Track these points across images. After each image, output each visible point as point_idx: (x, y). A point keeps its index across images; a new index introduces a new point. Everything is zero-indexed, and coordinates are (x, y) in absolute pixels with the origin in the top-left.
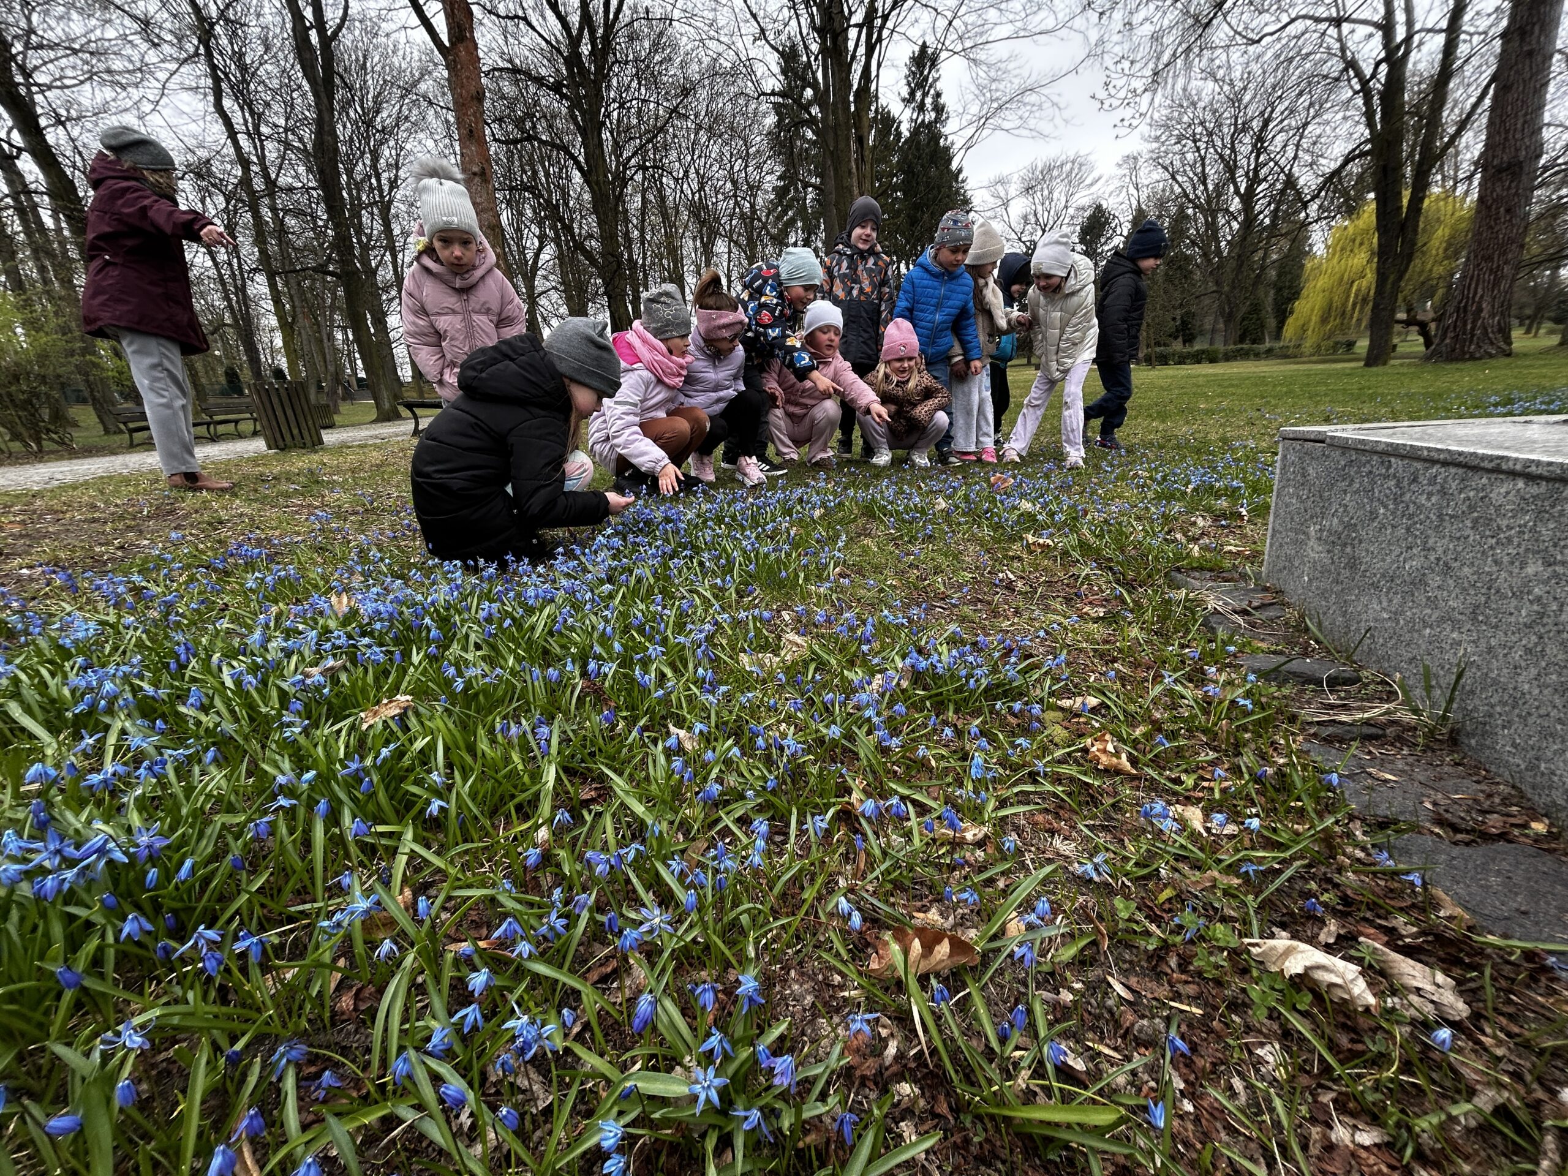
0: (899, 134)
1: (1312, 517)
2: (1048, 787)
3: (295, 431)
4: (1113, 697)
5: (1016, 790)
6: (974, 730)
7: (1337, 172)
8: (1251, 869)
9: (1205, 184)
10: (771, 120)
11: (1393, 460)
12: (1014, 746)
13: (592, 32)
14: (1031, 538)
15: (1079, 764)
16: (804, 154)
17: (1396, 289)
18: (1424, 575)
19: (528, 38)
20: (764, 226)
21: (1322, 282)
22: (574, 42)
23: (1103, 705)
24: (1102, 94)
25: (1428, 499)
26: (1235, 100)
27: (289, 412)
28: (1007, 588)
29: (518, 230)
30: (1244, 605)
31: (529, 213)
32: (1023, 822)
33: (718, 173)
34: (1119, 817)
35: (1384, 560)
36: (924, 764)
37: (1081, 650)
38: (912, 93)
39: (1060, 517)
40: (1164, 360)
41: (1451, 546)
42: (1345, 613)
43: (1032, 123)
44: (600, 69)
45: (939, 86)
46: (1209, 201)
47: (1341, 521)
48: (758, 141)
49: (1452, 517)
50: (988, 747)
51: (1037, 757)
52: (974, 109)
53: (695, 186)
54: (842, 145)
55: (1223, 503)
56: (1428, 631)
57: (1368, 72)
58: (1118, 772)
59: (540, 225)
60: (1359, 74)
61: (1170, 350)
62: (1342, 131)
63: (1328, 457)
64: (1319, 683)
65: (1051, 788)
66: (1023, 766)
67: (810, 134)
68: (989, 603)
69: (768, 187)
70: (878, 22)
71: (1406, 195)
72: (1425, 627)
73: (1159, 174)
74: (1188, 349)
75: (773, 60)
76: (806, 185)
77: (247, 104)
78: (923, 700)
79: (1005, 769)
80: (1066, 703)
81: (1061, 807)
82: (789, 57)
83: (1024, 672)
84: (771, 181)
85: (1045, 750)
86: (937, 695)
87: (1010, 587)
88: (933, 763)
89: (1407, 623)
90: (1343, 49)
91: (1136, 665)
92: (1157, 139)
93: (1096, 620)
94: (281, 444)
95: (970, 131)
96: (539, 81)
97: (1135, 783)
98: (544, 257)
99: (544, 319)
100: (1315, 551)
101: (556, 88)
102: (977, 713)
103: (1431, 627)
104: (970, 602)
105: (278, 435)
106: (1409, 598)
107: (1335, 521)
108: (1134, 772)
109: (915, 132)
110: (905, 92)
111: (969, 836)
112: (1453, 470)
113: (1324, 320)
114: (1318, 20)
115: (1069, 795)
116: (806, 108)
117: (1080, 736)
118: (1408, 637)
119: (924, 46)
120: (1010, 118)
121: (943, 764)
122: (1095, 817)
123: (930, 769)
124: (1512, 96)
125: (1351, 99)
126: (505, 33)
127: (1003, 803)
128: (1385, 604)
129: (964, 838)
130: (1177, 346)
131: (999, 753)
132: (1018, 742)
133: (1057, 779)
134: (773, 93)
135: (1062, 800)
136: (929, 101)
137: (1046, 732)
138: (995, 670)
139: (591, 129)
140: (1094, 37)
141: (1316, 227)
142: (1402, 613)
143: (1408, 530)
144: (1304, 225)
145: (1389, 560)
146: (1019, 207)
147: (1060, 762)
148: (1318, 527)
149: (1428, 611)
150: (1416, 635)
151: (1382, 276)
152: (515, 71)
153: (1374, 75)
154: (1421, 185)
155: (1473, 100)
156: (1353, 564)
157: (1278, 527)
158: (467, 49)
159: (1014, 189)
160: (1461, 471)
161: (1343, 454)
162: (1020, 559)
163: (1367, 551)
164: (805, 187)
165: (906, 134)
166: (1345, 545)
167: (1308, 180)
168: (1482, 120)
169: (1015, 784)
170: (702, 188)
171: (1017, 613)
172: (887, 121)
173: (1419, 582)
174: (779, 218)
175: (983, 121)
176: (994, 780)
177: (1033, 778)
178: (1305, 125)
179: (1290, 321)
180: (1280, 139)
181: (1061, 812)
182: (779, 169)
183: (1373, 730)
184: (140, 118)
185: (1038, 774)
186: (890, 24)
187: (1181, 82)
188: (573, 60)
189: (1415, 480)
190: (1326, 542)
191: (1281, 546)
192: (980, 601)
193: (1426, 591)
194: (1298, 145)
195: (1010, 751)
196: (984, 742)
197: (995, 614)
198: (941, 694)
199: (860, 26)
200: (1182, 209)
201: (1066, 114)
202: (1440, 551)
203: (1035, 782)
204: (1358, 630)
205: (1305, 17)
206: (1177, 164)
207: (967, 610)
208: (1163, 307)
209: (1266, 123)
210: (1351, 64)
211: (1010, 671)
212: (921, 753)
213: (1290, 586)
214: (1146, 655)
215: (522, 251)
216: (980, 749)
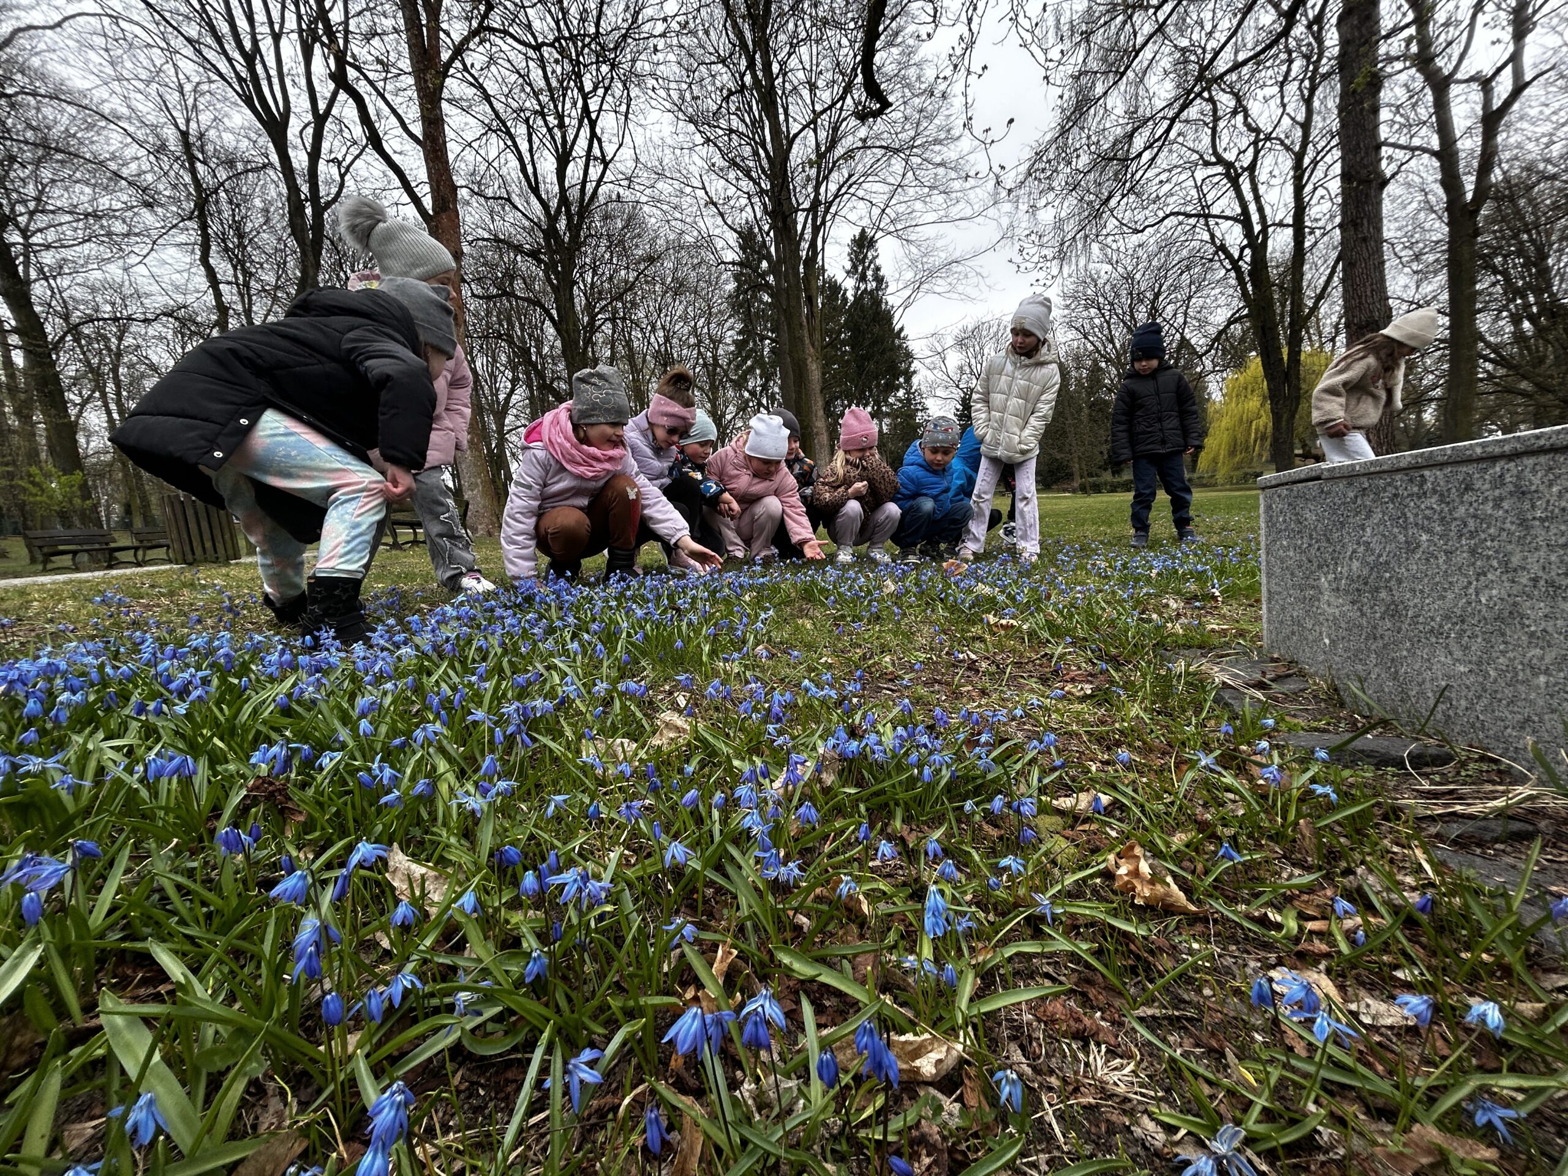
0: (845, 299)
1: (1320, 567)
2: (1062, 944)
3: (208, 545)
4: (1129, 791)
5: (1009, 952)
6: (932, 846)
7: (1224, 331)
8: (1499, 1115)
9: (1112, 341)
10: (731, 286)
11: (1427, 473)
12: (999, 871)
13: (568, 211)
14: (992, 619)
15: (1102, 899)
16: (761, 316)
17: (1291, 429)
18: (1515, 604)
19: (511, 216)
20: (726, 372)
21: (1225, 422)
22: (552, 219)
23: (1115, 803)
24: (1018, 259)
25: (1497, 506)
26: (1129, 277)
27: (204, 525)
28: (969, 669)
29: (492, 375)
30: (1258, 676)
31: (503, 358)
32: (1027, 1017)
33: (682, 329)
34: (1192, 996)
35: (1443, 598)
36: (851, 911)
37: (1071, 734)
38: (855, 267)
39: (1023, 598)
40: (1097, 489)
41: (1553, 558)
42: (1395, 677)
43: (960, 288)
44: (575, 237)
45: (878, 262)
46: (1118, 356)
47: (1366, 563)
48: (719, 303)
49: (1542, 520)
50: (958, 875)
51: (1037, 890)
52: (909, 275)
53: (661, 341)
54: (793, 303)
55: (1192, 587)
56: (1542, 679)
57: (1236, 256)
58: (1168, 909)
59: (514, 370)
60: (1229, 256)
61: (1102, 480)
62: (1222, 301)
63: (1329, 493)
64: (1399, 763)
65: (1068, 947)
66: (1016, 905)
67: (766, 298)
68: (948, 684)
69: (728, 340)
70: (822, 208)
71: (1285, 351)
72: (1535, 675)
73: (1072, 334)
74: (1117, 479)
75: (732, 237)
76: (763, 338)
77: (239, 263)
78: (856, 801)
79: (986, 911)
80: (1065, 803)
81: (1089, 982)
82: (747, 238)
83: (999, 761)
84: (730, 336)
85: (1044, 877)
86: (876, 794)
87: (972, 667)
88: (865, 908)
89: (1501, 673)
90: (1213, 236)
91: (1147, 750)
92: (1067, 307)
93: (1084, 699)
94: (190, 558)
95: (907, 292)
96: (518, 249)
97: (1199, 928)
98: (515, 398)
99: (513, 455)
100: (1332, 605)
101: (534, 254)
102: (937, 821)
103: (1547, 672)
104: (925, 684)
105: (187, 549)
106: (1496, 639)
107: (1356, 564)
108: (1193, 908)
109: (858, 299)
110: (848, 266)
111: (927, 1066)
112: (1529, 461)
113: (1232, 453)
114: (1188, 216)
115: (1098, 953)
116: (763, 276)
117: (1095, 851)
118: (1509, 692)
119: (863, 231)
120: (941, 285)
121: (883, 908)
122: (1150, 1002)
123: (862, 922)
124: (1358, 271)
125: (1225, 278)
126: (491, 213)
127: (989, 980)
128: (1458, 654)
129: (916, 1071)
130: (1107, 476)
131: (975, 883)
132: (1004, 862)
133: (1074, 928)
134: (733, 263)
135: (1088, 966)
136: (870, 273)
137: (1044, 848)
138: (959, 757)
139: (563, 288)
140: (1005, 222)
141: (1211, 377)
142: (1491, 661)
143: (1473, 552)
144: (1200, 376)
145: (1450, 596)
146: (955, 359)
147: (1075, 894)
148: (1331, 577)
149: (1538, 652)
150: (1522, 688)
151: (1276, 416)
152: (497, 240)
153: (1241, 257)
154: (1295, 343)
155: (1324, 278)
156: (1394, 611)
157: (1275, 588)
158: (449, 219)
159: (950, 341)
160: (1543, 459)
161: (1350, 484)
162: (981, 639)
163: (1413, 591)
164: (762, 340)
165: (851, 298)
166: (1377, 590)
167: (1198, 341)
168: (1337, 293)
169: (1005, 942)
170: (667, 339)
171: (984, 693)
172: (834, 288)
173: (1512, 614)
174: (738, 367)
175: (918, 286)
176: (969, 934)
177: (1035, 927)
178: (1190, 298)
179: (1203, 454)
180: (1170, 309)
181: (1092, 992)
182: (739, 326)
183: (1516, 826)
184: (126, 270)
185: (1042, 918)
186: (833, 210)
187: (1082, 262)
188: (551, 232)
189: (1468, 488)
190: (1347, 592)
191: (1283, 609)
192: (939, 682)
193: (1523, 625)
194: (1186, 314)
195: (993, 880)
196: (948, 865)
197: (956, 695)
198: (883, 792)
199: (808, 210)
200: (1095, 362)
201: (988, 281)
202: (1535, 569)
203: (1038, 935)
204: (1422, 693)
205: (1178, 214)
206: (1087, 327)
207: (922, 691)
208: (1091, 444)
209: (1157, 295)
210: (1223, 248)
211: (982, 759)
212: (844, 888)
213: (1306, 657)
214: (1158, 737)
215: (495, 393)
216: (944, 877)
